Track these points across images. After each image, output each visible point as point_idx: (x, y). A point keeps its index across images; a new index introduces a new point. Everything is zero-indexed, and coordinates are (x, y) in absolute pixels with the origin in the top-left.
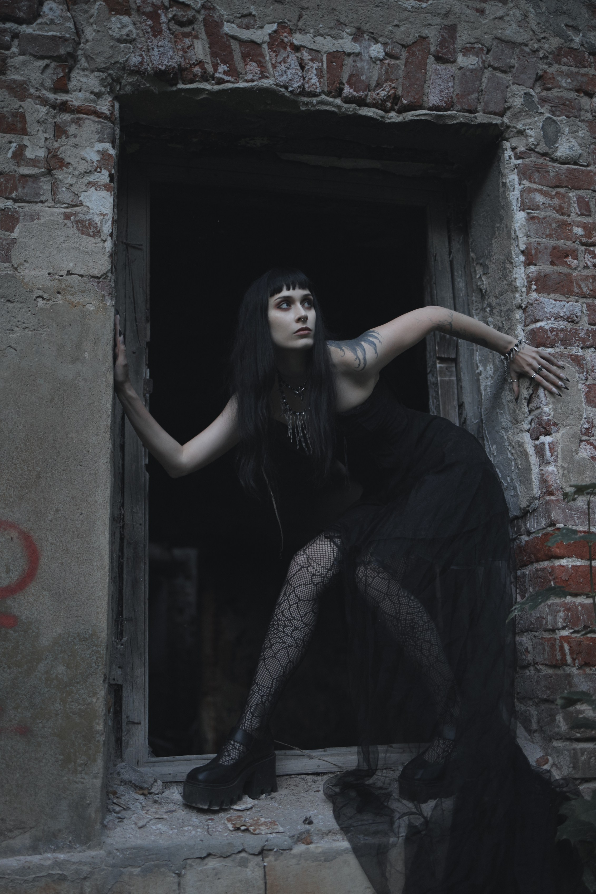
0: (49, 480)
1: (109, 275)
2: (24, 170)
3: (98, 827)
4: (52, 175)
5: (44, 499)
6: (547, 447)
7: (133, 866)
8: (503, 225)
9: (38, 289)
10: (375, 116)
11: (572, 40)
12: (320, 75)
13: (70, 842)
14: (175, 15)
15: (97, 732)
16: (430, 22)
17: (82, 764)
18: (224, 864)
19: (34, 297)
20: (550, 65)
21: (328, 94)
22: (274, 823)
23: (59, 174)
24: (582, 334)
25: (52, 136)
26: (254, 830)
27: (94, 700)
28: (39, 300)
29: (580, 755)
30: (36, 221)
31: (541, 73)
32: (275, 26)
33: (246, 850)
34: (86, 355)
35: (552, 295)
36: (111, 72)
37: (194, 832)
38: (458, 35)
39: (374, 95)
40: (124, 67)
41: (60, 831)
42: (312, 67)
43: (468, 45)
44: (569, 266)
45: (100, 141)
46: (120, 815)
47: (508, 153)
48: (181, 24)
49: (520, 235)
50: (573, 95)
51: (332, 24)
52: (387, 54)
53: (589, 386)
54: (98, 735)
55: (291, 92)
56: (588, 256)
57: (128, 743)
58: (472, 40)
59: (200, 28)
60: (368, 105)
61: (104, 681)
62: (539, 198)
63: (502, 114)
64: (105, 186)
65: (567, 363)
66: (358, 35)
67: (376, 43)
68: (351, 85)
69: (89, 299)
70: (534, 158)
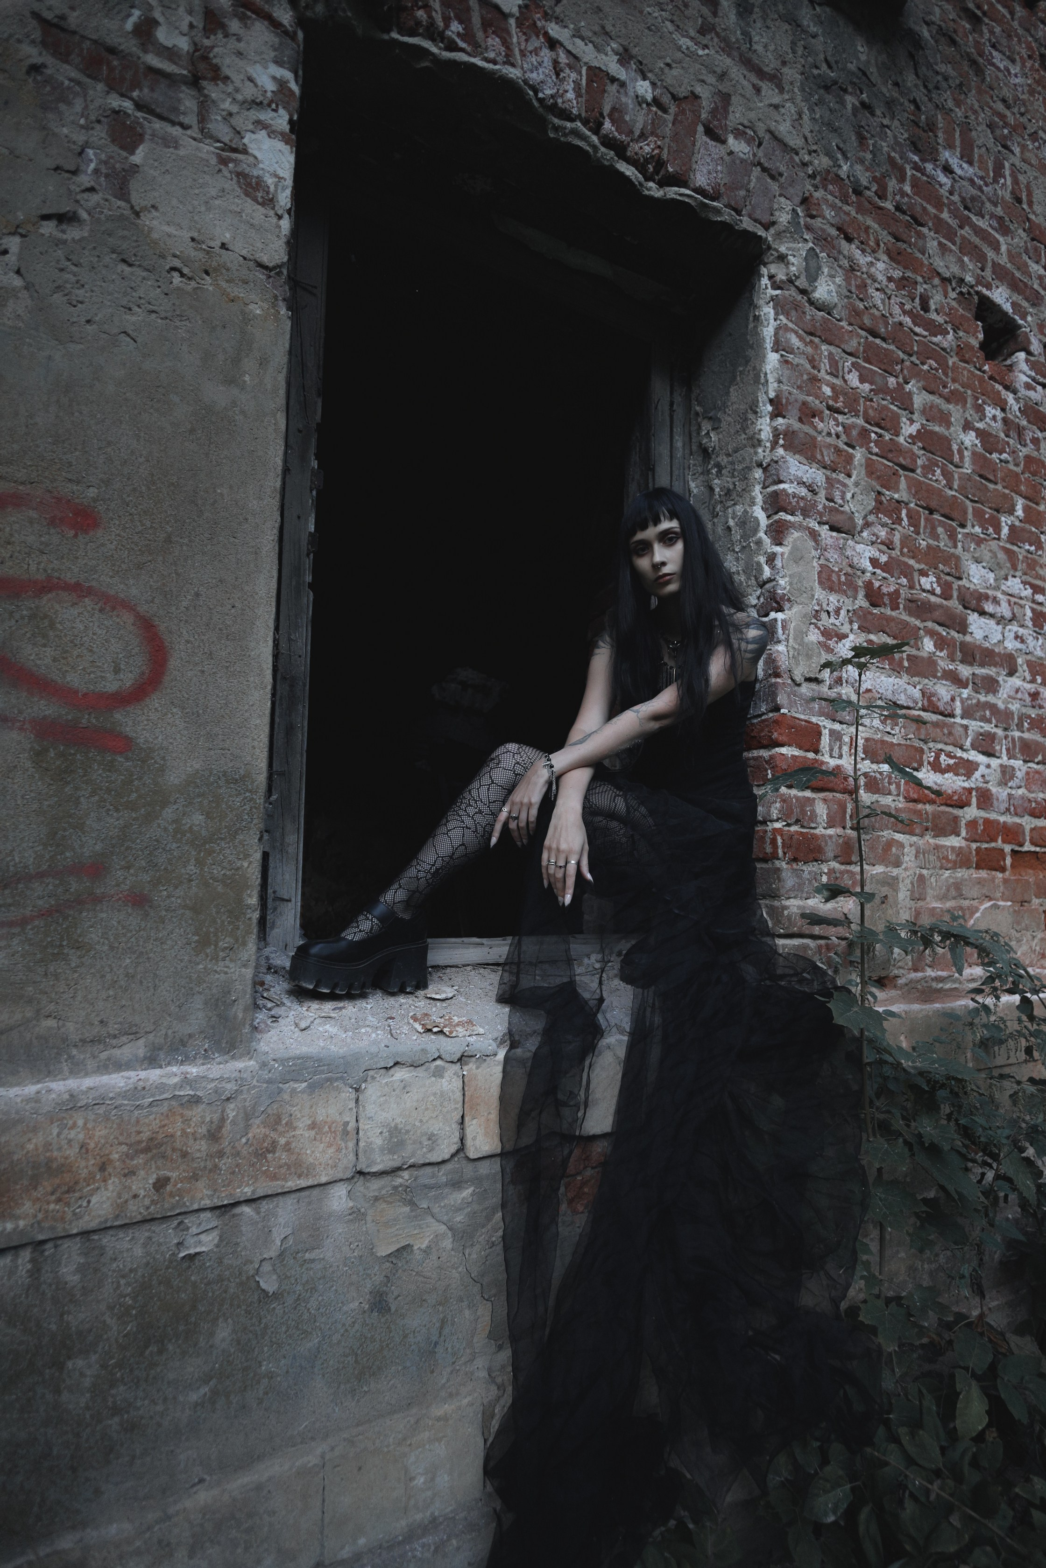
0: (185, 548)
1: (285, 270)
2: (152, 59)
3: (247, 1030)
4: (200, 89)
5: (177, 574)
6: (779, 623)
8: (749, 368)
9: (175, 256)
10: (633, 178)
11: (840, 166)
12: (578, 92)
13: (205, 1050)
16: (704, 78)
19: (168, 267)
20: (816, 188)
21: (585, 122)
22: (470, 1023)
23: (213, 91)
25: (201, 26)
26: (451, 1032)
28: (176, 274)
30: (172, 150)
31: (807, 194)
34: (247, 378)
35: (797, 456)
37: (374, 1035)
38: (731, 109)
39: (636, 148)
42: (569, 76)
43: (741, 127)
44: (815, 428)
45: (278, 63)
46: (273, 1013)
47: (765, 281)
49: (771, 379)
50: (834, 232)
51: (596, 29)
52: (655, 99)
53: (821, 566)
55: (541, 101)
56: (831, 423)
57: (274, 922)
58: (746, 123)
60: (628, 159)
62: (795, 341)
63: (766, 227)
64: (283, 134)
65: (805, 535)
66: (625, 57)
67: (644, 78)
68: (613, 122)
69: (253, 297)
70: (793, 292)
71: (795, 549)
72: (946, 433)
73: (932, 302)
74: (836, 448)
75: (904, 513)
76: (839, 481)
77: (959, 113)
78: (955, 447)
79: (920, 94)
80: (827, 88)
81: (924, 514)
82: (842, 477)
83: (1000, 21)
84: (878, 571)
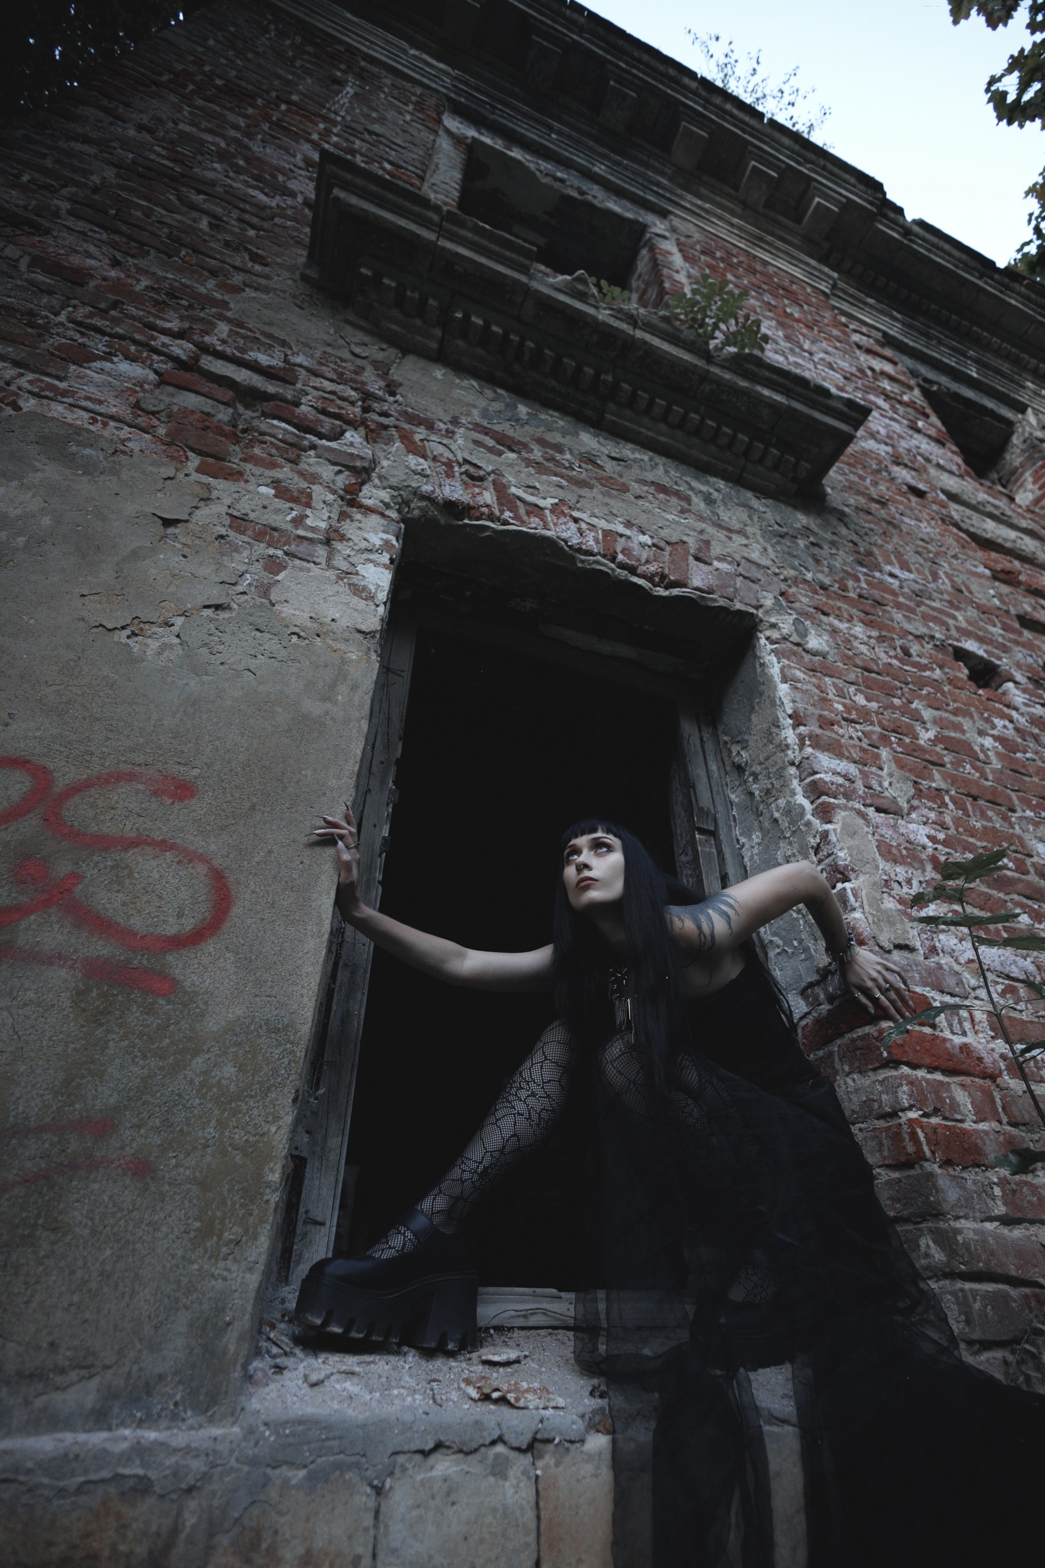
1: (378, 634)
2: (301, 532)
3: (237, 1374)
4: (330, 545)
6: (849, 891)
7: (291, 1464)
8: (765, 696)
9: (295, 626)
10: (645, 586)
11: (805, 575)
12: (597, 541)
13: (176, 1404)
15: (268, 1185)
16: (689, 533)
17: (231, 1241)
18: (464, 1467)
19: (289, 633)
20: (790, 587)
21: (604, 556)
23: (338, 545)
24: (861, 792)
25: (336, 517)
26: (516, 1400)
27: (274, 1129)
28: (295, 636)
29: (971, 1300)
30: (305, 574)
31: (784, 589)
32: (556, 501)
33: (506, 1438)
34: (340, 697)
35: (826, 753)
36: (403, 492)
37: (409, 1399)
38: (712, 548)
39: (644, 570)
40: (416, 492)
42: (590, 534)
43: (722, 556)
44: (837, 733)
45: (384, 532)
46: (276, 1362)
47: (763, 641)
48: (472, 478)
49: (785, 701)
50: (812, 610)
51: (606, 513)
52: (654, 544)
53: (877, 840)
54: (268, 1191)
55: (570, 547)
56: (851, 730)
58: (725, 554)
59: (489, 485)
60: (638, 575)
61: (295, 1100)
62: (800, 675)
63: (756, 608)
64: (384, 565)
65: (853, 814)
66: (628, 524)
67: (644, 534)
68: (624, 555)
69: (351, 649)
70: (789, 645)
71: (845, 826)
72: (963, 737)
73: (912, 651)
74: (861, 747)
75: (947, 799)
76: (872, 773)
77: (890, 547)
78: (977, 749)
79: (855, 538)
80: (782, 536)
81: (968, 802)
82: (874, 769)
83: (901, 503)
84: (940, 847)
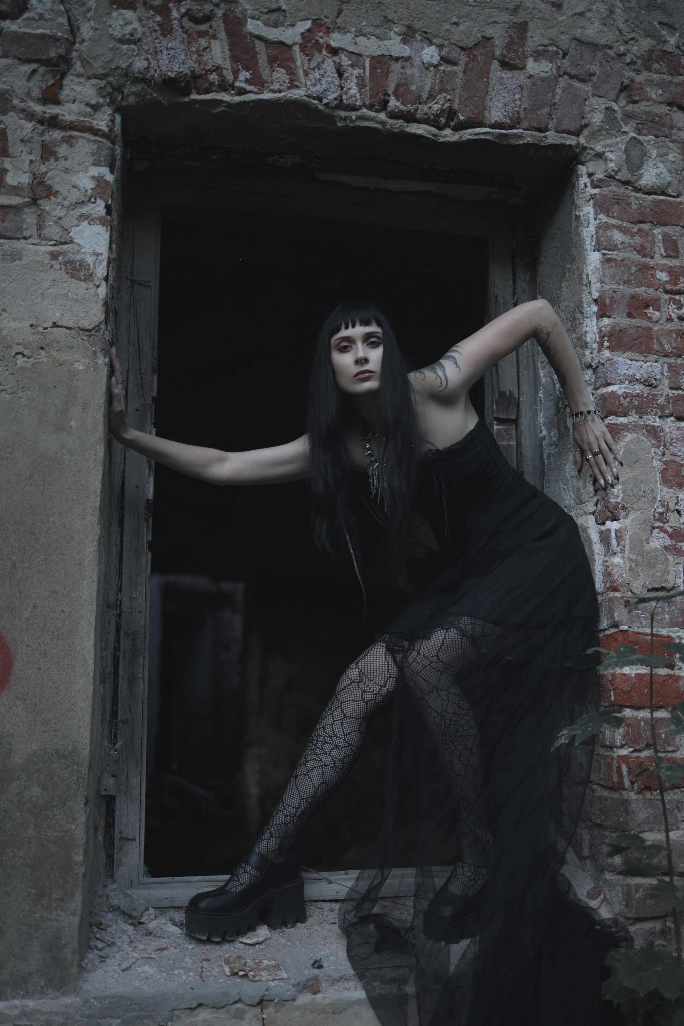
0: (26, 571)
1: (103, 327)
2: (4, 200)
3: (75, 970)
4: (38, 206)
5: (20, 593)
6: (613, 535)
7: (112, 1017)
8: (574, 267)
9: (18, 344)
10: (426, 134)
11: (666, 42)
12: (361, 85)
13: (42, 987)
14: (189, 10)
15: (76, 863)
16: (496, 19)
17: (57, 899)
18: (217, 1015)
19: (13, 354)
20: (638, 72)
21: (370, 107)
22: (277, 967)
23: (46, 205)
24: (661, 401)
25: (38, 158)
26: (254, 976)
27: (74, 827)
28: (19, 357)
29: (634, 892)
30: (17, 262)
31: (626, 82)
32: (308, 24)
33: (243, 1000)
34: (73, 423)
35: (627, 354)
36: (110, 79)
37: (184, 977)
38: (529, 34)
39: (426, 109)
40: (126, 73)
41: (30, 974)
42: (352, 75)
43: (541, 48)
44: (649, 319)
45: (95, 164)
46: (102, 953)
47: (584, 180)
48: (197, 21)
50: (664, 109)
51: (378, 22)
52: (443, 59)
53: (665, 463)
55: (326, 105)
56: (672, 307)
57: (120, 861)
58: (546, 42)
59: (218, 25)
60: (418, 121)
61: (86, 804)
62: (618, 236)
63: (577, 134)
64: (100, 219)
65: (642, 435)
66: (408, 34)
67: (430, 45)
68: (398, 96)
69: (77, 356)
70: (614, 187)
71: (627, 453)
74: (679, 332)
